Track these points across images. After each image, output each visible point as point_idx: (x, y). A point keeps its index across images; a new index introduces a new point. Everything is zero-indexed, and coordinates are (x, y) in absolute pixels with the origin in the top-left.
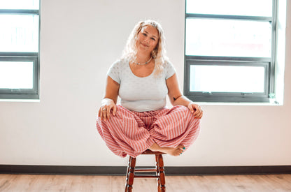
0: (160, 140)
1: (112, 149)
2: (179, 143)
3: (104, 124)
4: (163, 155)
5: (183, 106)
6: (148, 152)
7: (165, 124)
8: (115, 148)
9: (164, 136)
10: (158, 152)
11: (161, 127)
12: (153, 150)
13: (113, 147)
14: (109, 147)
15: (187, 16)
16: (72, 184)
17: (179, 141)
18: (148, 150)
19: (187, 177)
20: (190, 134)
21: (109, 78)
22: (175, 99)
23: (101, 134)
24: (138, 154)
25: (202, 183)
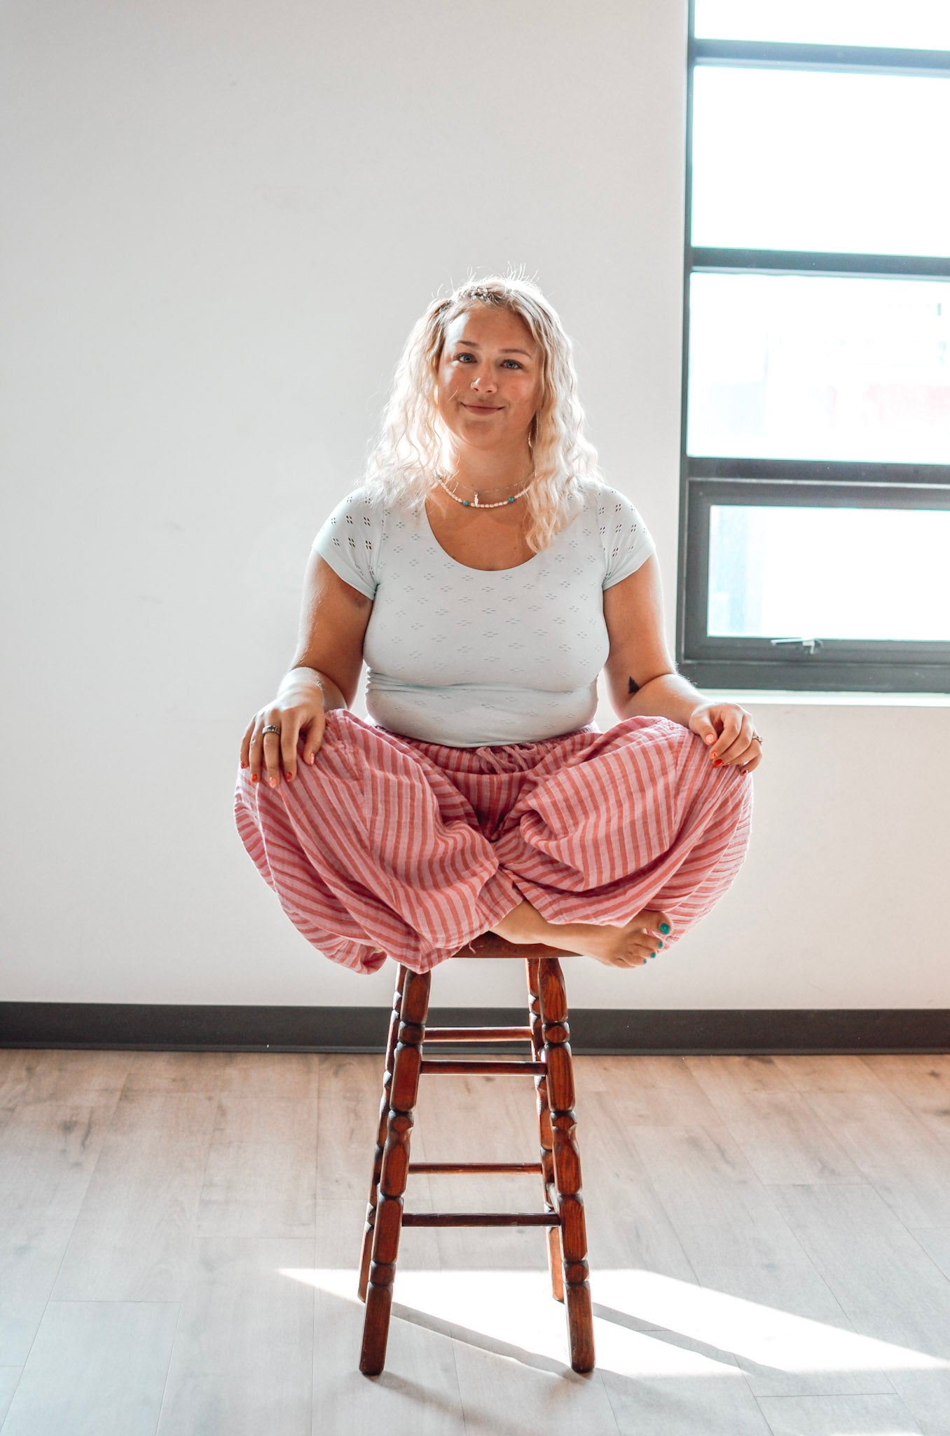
0: (548, 888)
1: (311, 933)
2: (643, 902)
3: (270, 807)
4: (563, 961)
5: (664, 722)
6: (489, 945)
7: (575, 808)
8: (328, 926)
9: (568, 871)
10: (540, 947)
11: (556, 824)
12: (516, 939)
13: (316, 921)
14: (300, 922)
15: (697, 259)
16: (127, 1094)
17: (644, 894)
18: (490, 936)
19: (691, 1062)
20: (696, 859)
21: (324, 568)
22: (634, 688)
23: (258, 858)
24: (441, 955)
25: (763, 1095)
